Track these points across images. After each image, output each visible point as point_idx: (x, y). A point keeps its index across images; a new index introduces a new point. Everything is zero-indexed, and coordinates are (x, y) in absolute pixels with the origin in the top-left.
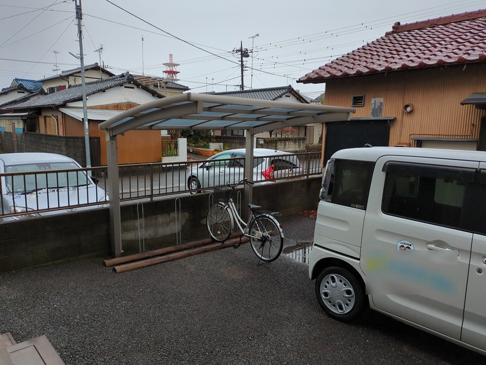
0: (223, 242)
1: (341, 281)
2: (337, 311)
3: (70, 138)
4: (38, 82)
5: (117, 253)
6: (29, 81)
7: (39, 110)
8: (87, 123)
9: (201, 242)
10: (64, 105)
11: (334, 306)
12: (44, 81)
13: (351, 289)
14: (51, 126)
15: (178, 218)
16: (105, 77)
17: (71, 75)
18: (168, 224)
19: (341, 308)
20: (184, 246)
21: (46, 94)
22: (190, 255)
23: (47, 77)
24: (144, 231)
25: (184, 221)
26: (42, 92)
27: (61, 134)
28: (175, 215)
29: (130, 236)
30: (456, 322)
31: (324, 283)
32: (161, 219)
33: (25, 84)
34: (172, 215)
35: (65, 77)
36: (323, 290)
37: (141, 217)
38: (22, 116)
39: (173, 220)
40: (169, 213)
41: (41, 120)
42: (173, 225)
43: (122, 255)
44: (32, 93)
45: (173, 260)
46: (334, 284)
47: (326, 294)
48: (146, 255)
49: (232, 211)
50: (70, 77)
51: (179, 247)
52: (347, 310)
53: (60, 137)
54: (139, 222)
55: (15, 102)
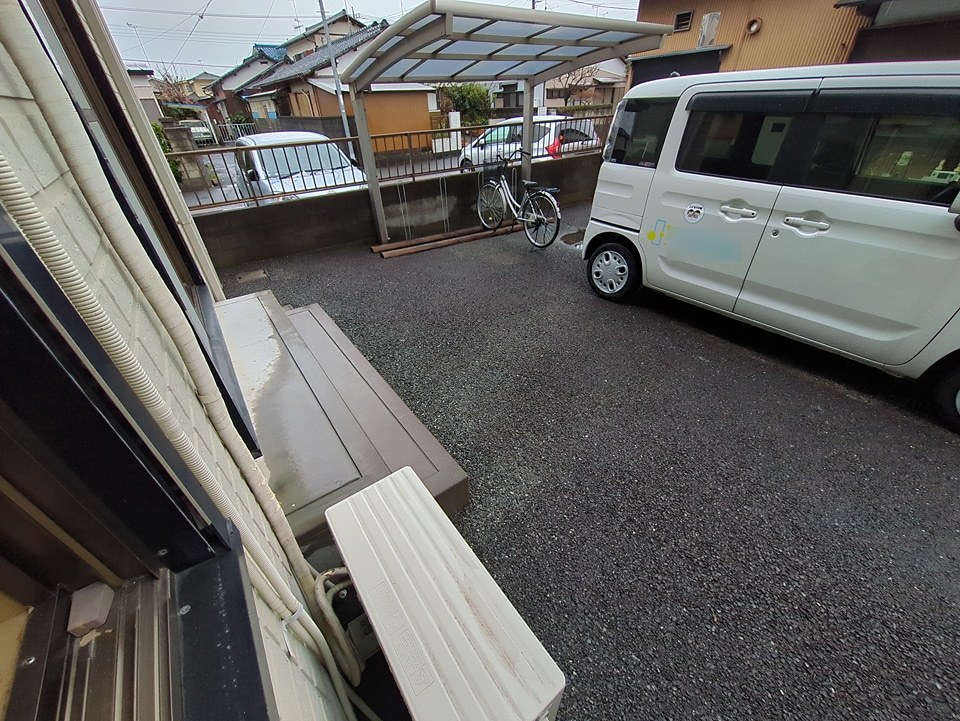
0: (495, 229)
1: (615, 258)
2: (607, 290)
3: (326, 119)
4: (281, 47)
5: (383, 240)
6: (271, 47)
7: (287, 85)
8: (341, 96)
9: (471, 229)
10: (312, 75)
11: (605, 285)
12: (287, 46)
13: (625, 266)
14: (304, 105)
15: (444, 203)
16: (355, 30)
17: (316, 32)
18: (434, 210)
19: (612, 286)
20: (452, 234)
21: (292, 63)
22: (459, 242)
23: (291, 38)
24: (408, 218)
25: (452, 207)
26: (287, 61)
27: (317, 115)
28: (440, 198)
29: (395, 223)
30: (733, 293)
31: (597, 261)
32: (426, 203)
33: (266, 51)
34: (438, 198)
35: (308, 37)
36: (595, 269)
37: (403, 201)
38: (271, 95)
39: (439, 206)
40: (434, 197)
41: (293, 98)
42: (440, 210)
43: (389, 242)
44: (277, 64)
45: (441, 247)
46: (607, 262)
47: (598, 274)
48: (414, 242)
49: (505, 192)
50: (316, 36)
51: (447, 234)
52: (618, 288)
53: (316, 119)
54: (402, 207)
55: (260, 77)
